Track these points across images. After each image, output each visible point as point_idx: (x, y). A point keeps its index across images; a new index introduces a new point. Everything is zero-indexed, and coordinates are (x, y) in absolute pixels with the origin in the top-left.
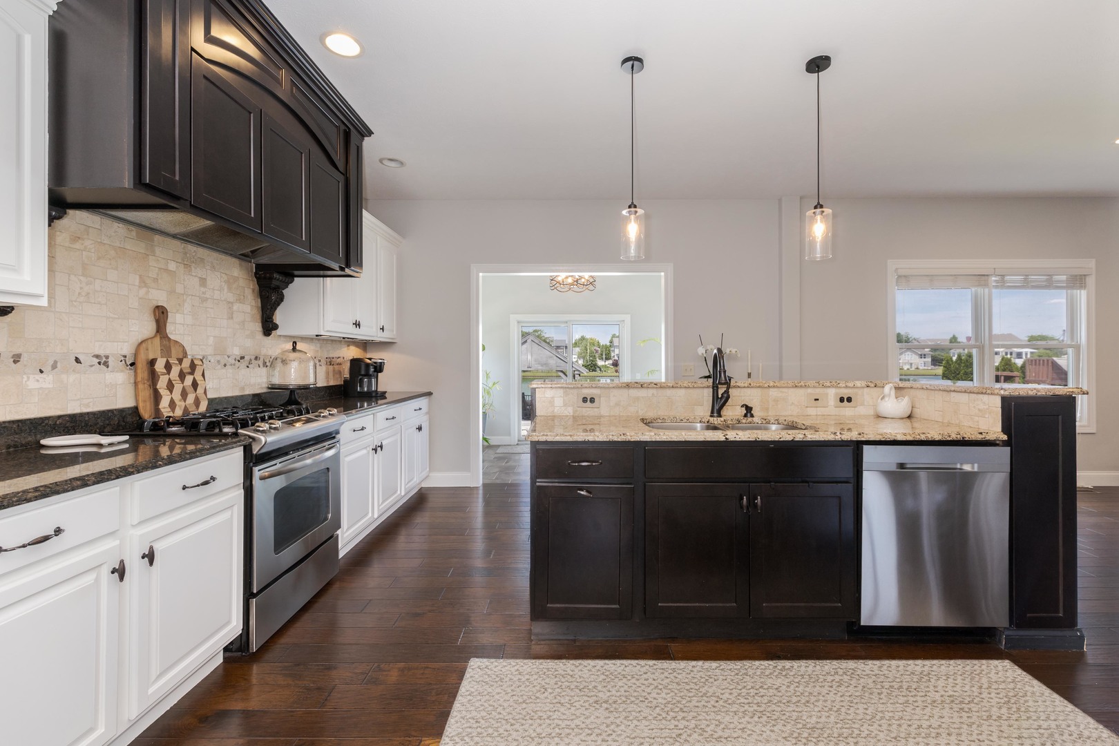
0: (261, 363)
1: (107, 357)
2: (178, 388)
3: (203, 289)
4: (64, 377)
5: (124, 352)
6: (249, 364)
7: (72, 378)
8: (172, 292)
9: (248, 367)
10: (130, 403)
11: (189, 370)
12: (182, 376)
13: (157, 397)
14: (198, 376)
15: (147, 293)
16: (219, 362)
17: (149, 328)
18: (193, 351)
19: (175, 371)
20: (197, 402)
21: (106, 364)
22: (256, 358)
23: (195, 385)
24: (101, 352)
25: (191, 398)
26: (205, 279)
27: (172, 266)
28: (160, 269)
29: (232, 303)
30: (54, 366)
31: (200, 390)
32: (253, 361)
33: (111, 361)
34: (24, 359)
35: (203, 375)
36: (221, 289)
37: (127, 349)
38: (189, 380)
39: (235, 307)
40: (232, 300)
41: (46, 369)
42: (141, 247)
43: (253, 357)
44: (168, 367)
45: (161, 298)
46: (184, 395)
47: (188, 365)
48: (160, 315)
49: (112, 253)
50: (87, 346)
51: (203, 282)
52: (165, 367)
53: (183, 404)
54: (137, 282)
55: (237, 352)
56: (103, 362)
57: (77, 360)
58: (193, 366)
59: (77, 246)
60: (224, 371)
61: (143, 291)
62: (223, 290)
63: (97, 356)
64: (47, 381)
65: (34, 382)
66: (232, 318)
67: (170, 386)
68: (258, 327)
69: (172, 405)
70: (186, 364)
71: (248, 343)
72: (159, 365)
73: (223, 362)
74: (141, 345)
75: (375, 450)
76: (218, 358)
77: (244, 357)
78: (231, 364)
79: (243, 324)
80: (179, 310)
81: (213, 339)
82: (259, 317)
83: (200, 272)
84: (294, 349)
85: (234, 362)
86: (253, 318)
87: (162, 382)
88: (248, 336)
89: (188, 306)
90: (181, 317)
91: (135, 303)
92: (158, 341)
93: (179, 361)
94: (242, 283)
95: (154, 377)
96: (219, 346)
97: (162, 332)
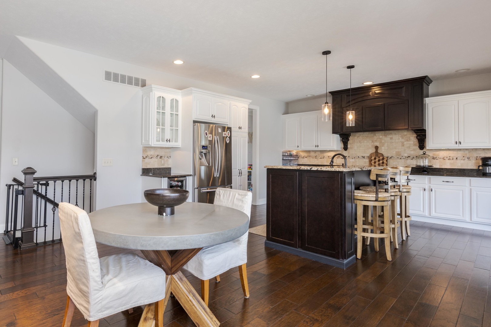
2: (377, 163)
3: (391, 140)
5: (368, 156)
6: (413, 158)
7: (357, 160)
8: (381, 142)
12: (379, 161)
15: (374, 144)
16: (398, 158)
17: (374, 150)
18: (386, 155)
19: (377, 160)
21: (364, 158)
23: (383, 163)
25: (381, 165)
27: (381, 137)
28: (377, 138)
30: (354, 158)
33: (365, 157)
34: (350, 157)
35: (387, 161)
36: (399, 139)
37: (368, 155)
38: (381, 162)
39: (405, 143)
42: (372, 135)
43: (415, 157)
44: (375, 159)
45: (377, 144)
46: (379, 165)
48: (377, 148)
49: (365, 138)
50: (361, 155)
51: (391, 138)
54: (371, 142)
55: (406, 155)
56: (364, 157)
57: (359, 157)
58: (383, 159)
59: (358, 138)
60: (400, 160)
61: (372, 144)
62: (400, 139)
63: (362, 156)
64: (353, 160)
65: (351, 160)
66: (404, 146)
67: (375, 162)
70: (381, 158)
71: (412, 152)
72: (373, 158)
73: (400, 158)
74: (371, 154)
75: (425, 190)
76: (398, 157)
77: (410, 157)
78: (403, 158)
79: (409, 147)
80: (382, 146)
81: (396, 152)
82: (418, 145)
83: (390, 136)
84: (424, 154)
85: (405, 158)
86: (415, 145)
87: (373, 161)
88: (411, 151)
89: (386, 145)
90: (383, 148)
91: (370, 146)
92: (375, 153)
93: (379, 157)
94: (408, 136)
95: (371, 160)
96: (398, 154)
97: (377, 151)
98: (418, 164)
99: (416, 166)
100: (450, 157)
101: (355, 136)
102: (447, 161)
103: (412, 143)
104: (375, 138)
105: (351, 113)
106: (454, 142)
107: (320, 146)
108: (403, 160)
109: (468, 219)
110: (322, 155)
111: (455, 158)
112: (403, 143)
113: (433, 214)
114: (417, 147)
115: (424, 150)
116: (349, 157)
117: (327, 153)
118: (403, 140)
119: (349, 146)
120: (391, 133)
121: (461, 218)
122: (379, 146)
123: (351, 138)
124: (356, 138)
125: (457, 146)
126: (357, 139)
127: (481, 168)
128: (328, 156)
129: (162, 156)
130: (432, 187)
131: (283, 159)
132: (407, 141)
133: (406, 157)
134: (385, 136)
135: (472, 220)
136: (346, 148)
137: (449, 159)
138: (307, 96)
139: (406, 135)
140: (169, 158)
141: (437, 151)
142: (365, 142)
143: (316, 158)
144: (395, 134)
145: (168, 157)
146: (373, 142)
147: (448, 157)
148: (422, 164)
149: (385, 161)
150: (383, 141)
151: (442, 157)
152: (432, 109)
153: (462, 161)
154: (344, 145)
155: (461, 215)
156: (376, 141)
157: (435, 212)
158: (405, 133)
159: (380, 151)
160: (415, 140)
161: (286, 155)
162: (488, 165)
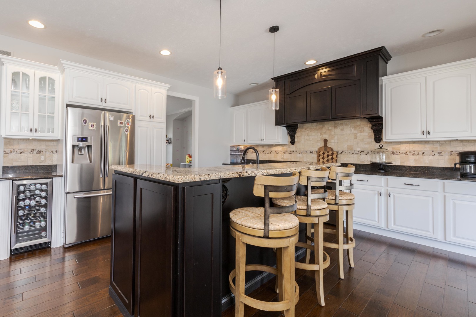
1: (312, 151)
2: (326, 159)
3: (342, 132)
4: (303, 155)
6: (367, 153)
7: (305, 155)
8: (330, 135)
9: (366, 154)
11: (331, 155)
12: (328, 156)
13: (319, 160)
15: (322, 136)
16: (350, 153)
17: (323, 144)
18: (335, 150)
19: (326, 155)
21: (312, 153)
23: (332, 158)
25: (330, 162)
27: (330, 128)
28: (326, 130)
29: (356, 134)
30: (302, 153)
31: (334, 160)
33: (313, 152)
35: (337, 156)
37: (317, 150)
38: (330, 157)
39: (358, 135)
40: (356, 133)
41: (301, 153)
42: (321, 126)
43: (370, 151)
44: (324, 154)
45: (326, 137)
46: (328, 161)
47: (331, 153)
48: (326, 141)
49: (313, 130)
50: (308, 149)
51: (342, 130)
52: (323, 154)
54: (320, 135)
55: (359, 149)
56: (312, 152)
57: (306, 152)
58: (333, 154)
60: (353, 155)
61: (321, 136)
62: (352, 130)
63: (310, 151)
64: (301, 155)
65: (299, 155)
66: (356, 138)
67: (323, 158)
70: (330, 153)
71: (367, 146)
72: (321, 153)
73: (351, 153)
74: (320, 149)
75: (380, 194)
76: (350, 151)
77: (364, 151)
78: (356, 153)
79: (363, 140)
80: (332, 139)
81: (347, 145)
82: (373, 137)
83: (341, 127)
84: (381, 148)
85: (357, 152)
86: (369, 137)
87: (321, 157)
89: (336, 138)
90: (333, 141)
91: (319, 139)
92: (324, 147)
93: (328, 152)
94: (362, 126)
95: (319, 156)
96: (350, 148)
97: (325, 145)
98: (374, 160)
99: (371, 163)
100: (414, 151)
101: (302, 128)
102: (411, 157)
103: (367, 134)
104: (324, 130)
105: (274, 92)
106: (419, 132)
107: (265, 140)
108: (355, 156)
109: (441, 237)
110: (269, 150)
111: (421, 153)
112: (355, 135)
113: (392, 226)
114: (372, 140)
115: (381, 143)
116: (296, 151)
117: (274, 148)
118: (356, 132)
119: (296, 140)
120: (342, 124)
121: (430, 234)
122: (328, 139)
123: (298, 131)
124: (303, 130)
125: (425, 138)
126: (304, 131)
127: (458, 166)
128: (276, 151)
129: (41, 151)
130: (390, 190)
131: (231, 154)
132: (361, 132)
133: (359, 152)
134: (336, 127)
135: (447, 240)
136: (293, 142)
137: (413, 155)
138: (250, 84)
139: (359, 125)
140: (54, 153)
141: (397, 144)
142: (313, 134)
143: (263, 153)
144: (347, 124)
145: (52, 152)
146: (321, 134)
147: (412, 152)
148: (378, 160)
149: (334, 157)
150: (333, 133)
151: (404, 152)
152: (391, 90)
153: (431, 157)
154: (291, 139)
155: (431, 230)
156: (325, 133)
157: (394, 224)
158: (358, 122)
159: (329, 145)
161: (234, 149)
162: (469, 163)
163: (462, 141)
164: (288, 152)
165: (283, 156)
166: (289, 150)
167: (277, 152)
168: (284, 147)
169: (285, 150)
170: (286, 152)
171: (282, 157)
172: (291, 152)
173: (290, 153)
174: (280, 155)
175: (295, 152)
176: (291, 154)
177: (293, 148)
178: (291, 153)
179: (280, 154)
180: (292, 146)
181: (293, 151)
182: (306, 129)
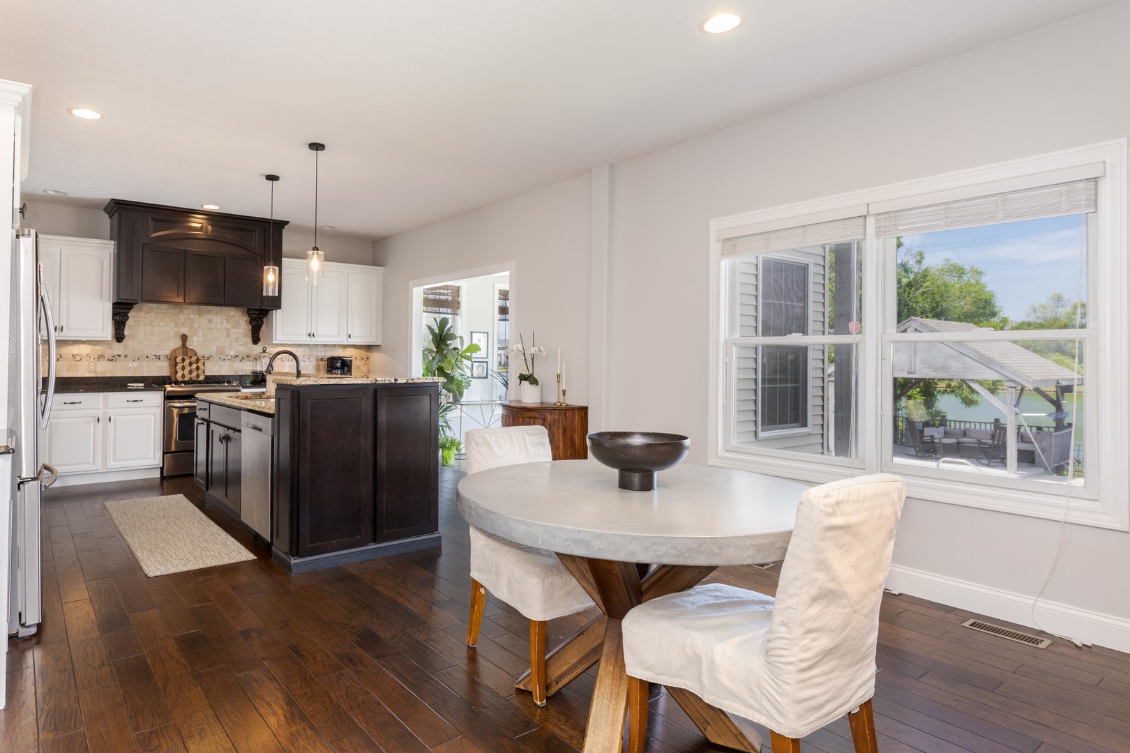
0: (251, 359)
2: (188, 369)
3: (210, 324)
4: (142, 363)
5: (167, 354)
6: (242, 359)
7: (145, 363)
8: (192, 327)
9: (241, 361)
10: (168, 374)
11: (195, 362)
12: (190, 364)
13: (176, 372)
14: (200, 364)
15: (178, 329)
16: (220, 358)
17: (179, 344)
18: (200, 354)
19: (187, 362)
20: (198, 376)
21: (159, 359)
22: (248, 356)
23: (198, 368)
24: (157, 354)
25: (194, 374)
26: (212, 319)
27: (192, 316)
28: (185, 319)
30: (138, 359)
31: (200, 371)
32: (245, 358)
33: (161, 358)
34: (129, 356)
35: (204, 364)
36: (222, 323)
37: (168, 352)
38: (194, 366)
39: (231, 331)
41: (136, 360)
42: (176, 311)
43: (245, 356)
44: (183, 360)
45: (185, 330)
46: (191, 372)
48: (184, 338)
49: (162, 315)
50: (151, 351)
51: (210, 321)
53: (189, 376)
54: (174, 325)
55: (233, 353)
56: (158, 357)
57: (147, 357)
58: (198, 360)
59: (148, 315)
60: (224, 362)
61: (176, 329)
62: (224, 323)
63: (155, 356)
64: (136, 364)
65: (131, 364)
66: (229, 336)
67: (183, 368)
68: (249, 340)
69: (183, 376)
70: (194, 359)
71: (241, 348)
72: (179, 359)
73: (222, 358)
74: (174, 351)
76: (220, 356)
77: (238, 356)
78: (228, 360)
79: (237, 339)
80: (195, 335)
81: (217, 347)
82: (250, 334)
83: (209, 317)
84: (264, 351)
86: (245, 335)
87: (179, 366)
88: (241, 345)
89: (200, 333)
90: (195, 338)
91: (172, 334)
92: (181, 348)
93: (191, 357)
94: (237, 318)
95: (176, 364)
96: (221, 351)
97: (184, 345)
99: (252, 373)
101: (141, 310)
103: (242, 331)
104: (182, 317)
107: (68, 329)
108: (227, 363)
112: (228, 330)
115: (261, 344)
116: (126, 356)
117: (70, 347)
118: (228, 326)
119: (126, 333)
120: (210, 311)
122: (187, 335)
123: (131, 314)
124: (142, 314)
126: (144, 317)
128: (73, 356)
132: (235, 328)
133: (231, 357)
134: (200, 314)
136: (119, 337)
139: (234, 316)
142: (162, 324)
144: (217, 313)
146: (176, 325)
150: (196, 325)
154: (116, 329)
156: (183, 323)
158: (233, 312)
159: (189, 345)
160: (246, 327)
162: (337, 368)
163: (324, 345)
164: (107, 356)
165: (95, 366)
166: (109, 353)
167: (78, 358)
168: (97, 348)
169: (100, 353)
170: (101, 357)
171: (93, 368)
172: (114, 357)
173: (112, 360)
174: (84, 363)
175: (123, 356)
176: (113, 362)
177: (118, 348)
178: (114, 359)
179: (86, 363)
180: (116, 345)
181: (119, 356)
182: (147, 313)
